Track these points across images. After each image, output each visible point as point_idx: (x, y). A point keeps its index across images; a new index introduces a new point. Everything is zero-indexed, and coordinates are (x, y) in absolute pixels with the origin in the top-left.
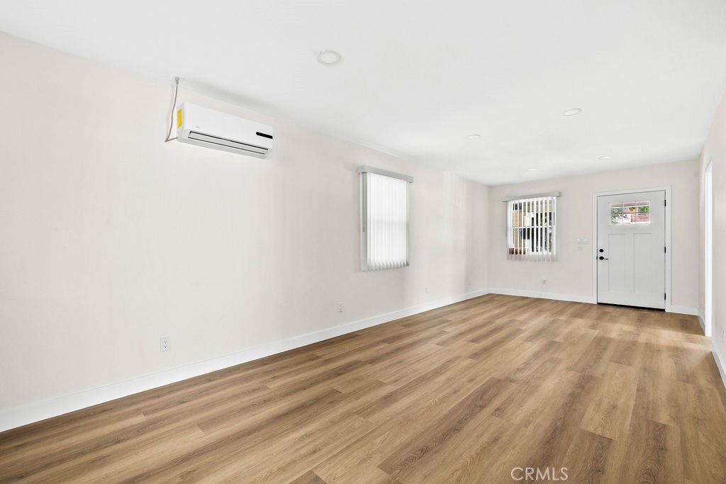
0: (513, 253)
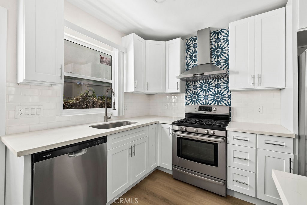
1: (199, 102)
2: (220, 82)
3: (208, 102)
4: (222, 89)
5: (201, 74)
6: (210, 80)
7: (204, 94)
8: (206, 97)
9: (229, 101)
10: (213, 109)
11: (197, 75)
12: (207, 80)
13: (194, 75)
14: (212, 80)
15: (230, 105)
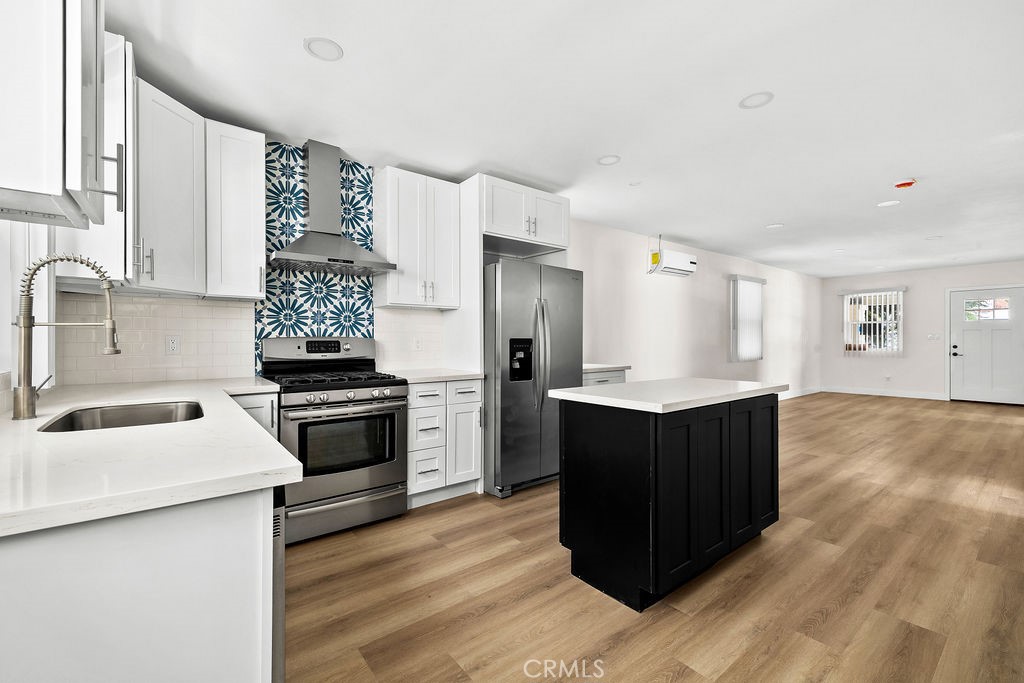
0: (850, 349)
1: (302, 330)
2: (351, 284)
3: (326, 331)
4: (356, 300)
5: (348, 262)
6: (330, 276)
7: (315, 309)
8: (319, 318)
9: (370, 328)
10: (344, 346)
11: (337, 261)
12: (322, 275)
13: (329, 260)
14: (336, 275)
15: (371, 337)
